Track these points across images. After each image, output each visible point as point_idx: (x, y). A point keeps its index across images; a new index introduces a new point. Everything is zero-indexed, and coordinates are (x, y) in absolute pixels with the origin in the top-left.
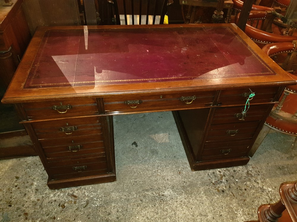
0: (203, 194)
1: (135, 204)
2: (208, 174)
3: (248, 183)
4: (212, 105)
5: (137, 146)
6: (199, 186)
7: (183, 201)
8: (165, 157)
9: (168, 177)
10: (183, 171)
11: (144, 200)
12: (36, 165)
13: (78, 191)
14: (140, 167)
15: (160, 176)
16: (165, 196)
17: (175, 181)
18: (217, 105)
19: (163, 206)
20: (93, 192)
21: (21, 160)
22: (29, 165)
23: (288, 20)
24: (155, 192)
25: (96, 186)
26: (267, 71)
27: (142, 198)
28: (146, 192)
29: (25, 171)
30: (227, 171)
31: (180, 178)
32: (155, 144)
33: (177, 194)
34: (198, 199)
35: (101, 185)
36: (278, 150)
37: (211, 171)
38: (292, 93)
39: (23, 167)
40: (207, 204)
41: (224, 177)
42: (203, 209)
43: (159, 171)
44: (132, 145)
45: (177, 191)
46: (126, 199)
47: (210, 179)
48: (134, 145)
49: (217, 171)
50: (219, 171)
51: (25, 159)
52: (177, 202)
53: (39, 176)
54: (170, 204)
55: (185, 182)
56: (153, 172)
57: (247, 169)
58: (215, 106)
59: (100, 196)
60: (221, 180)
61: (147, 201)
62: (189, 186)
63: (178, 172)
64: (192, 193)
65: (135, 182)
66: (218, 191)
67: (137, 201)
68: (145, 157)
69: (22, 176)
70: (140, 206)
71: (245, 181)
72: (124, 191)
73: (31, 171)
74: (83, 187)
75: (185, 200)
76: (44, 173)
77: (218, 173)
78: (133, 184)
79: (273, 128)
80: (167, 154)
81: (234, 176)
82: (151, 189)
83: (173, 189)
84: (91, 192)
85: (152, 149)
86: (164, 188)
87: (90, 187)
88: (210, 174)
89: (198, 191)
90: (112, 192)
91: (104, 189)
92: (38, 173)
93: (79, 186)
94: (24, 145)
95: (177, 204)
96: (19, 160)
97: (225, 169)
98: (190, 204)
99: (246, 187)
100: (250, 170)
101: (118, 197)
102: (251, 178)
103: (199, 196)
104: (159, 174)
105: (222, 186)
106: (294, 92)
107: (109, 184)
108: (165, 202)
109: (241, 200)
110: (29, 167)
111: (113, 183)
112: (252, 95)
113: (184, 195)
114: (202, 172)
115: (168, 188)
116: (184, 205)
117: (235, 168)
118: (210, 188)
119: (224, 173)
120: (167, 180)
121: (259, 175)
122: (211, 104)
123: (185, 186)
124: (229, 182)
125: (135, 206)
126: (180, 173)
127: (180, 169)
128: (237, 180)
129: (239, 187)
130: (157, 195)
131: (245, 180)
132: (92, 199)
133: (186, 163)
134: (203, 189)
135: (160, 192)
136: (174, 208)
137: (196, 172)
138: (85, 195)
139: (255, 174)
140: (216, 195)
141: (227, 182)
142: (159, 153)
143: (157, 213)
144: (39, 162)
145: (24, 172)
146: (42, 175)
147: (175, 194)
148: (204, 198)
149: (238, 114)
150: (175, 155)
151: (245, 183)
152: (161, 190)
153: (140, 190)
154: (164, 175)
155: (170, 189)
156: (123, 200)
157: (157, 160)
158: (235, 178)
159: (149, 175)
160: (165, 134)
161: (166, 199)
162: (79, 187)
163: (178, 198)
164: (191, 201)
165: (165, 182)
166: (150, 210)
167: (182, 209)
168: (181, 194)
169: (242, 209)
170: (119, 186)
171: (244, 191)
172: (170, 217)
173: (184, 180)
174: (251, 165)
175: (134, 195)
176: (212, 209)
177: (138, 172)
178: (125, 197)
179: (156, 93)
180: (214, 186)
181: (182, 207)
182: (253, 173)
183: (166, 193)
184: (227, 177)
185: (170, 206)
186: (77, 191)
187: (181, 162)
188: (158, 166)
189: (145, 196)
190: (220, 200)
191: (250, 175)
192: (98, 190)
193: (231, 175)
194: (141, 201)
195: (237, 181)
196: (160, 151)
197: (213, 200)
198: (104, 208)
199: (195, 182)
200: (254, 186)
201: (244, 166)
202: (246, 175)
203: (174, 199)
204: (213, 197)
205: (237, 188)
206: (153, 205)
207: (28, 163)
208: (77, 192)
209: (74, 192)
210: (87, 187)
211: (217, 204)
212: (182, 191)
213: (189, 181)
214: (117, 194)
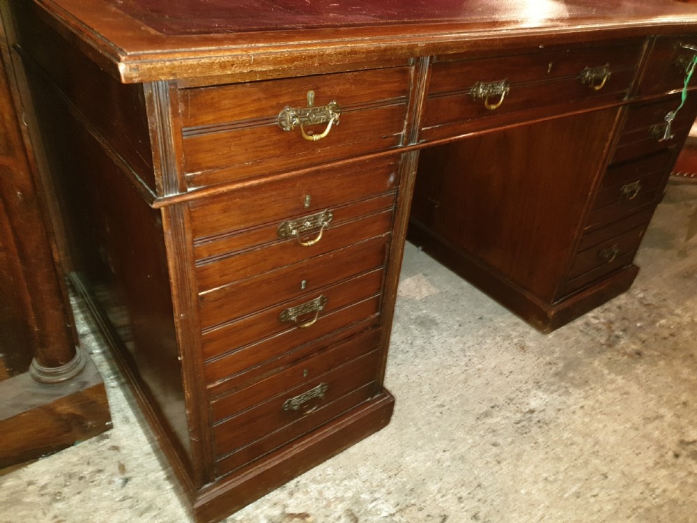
0: (609, 374)
1: (487, 462)
2: (580, 331)
6: (586, 360)
7: (586, 407)
8: (460, 326)
9: (507, 367)
10: (527, 343)
11: (500, 440)
13: (297, 498)
14: (420, 367)
15: (486, 370)
16: (540, 412)
17: (528, 369)
19: (553, 435)
20: (345, 479)
22: (50, 490)
24: (510, 411)
25: (341, 459)
27: (490, 438)
28: (488, 421)
30: (606, 312)
31: (534, 359)
32: (413, 306)
33: (560, 396)
34: (609, 388)
35: (355, 450)
37: (579, 323)
39: (32, 504)
41: (612, 326)
42: (641, 406)
43: (475, 360)
45: (553, 388)
46: (454, 459)
47: (592, 340)
49: (589, 318)
50: (596, 318)
51: (20, 478)
52: (574, 413)
54: (565, 424)
55: (550, 363)
56: (464, 368)
57: (634, 297)
59: (374, 483)
60: (614, 334)
61: (509, 440)
62: (566, 368)
63: (518, 348)
64: (587, 381)
65: (439, 406)
66: (630, 356)
67: (485, 451)
70: (505, 459)
71: (655, 321)
72: (431, 440)
73: (70, 506)
75: (588, 402)
77: (595, 321)
78: (440, 415)
80: (458, 319)
81: (626, 317)
82: (493, 407)
83: (540, 387)
84: (342, 481)
85: (412, 317)
86: (520, 394)
87: (326, 469)
88: (582, 329)
89: (595, 373)
90: (402, 455)
91: (371, 458)
92: (105, 504)
93: (291, 478)
95: (580, 417)
97: (601, 309)
98: (603, 405)
99: (667, 331)
101: (428, 464)
102: (658, 312)
103: (605, 381)
104: (480, 366)
105: (627, 345)
108: (551, 426)
109: (685, 358)
110: (57, 497)
111: (385, 432)
114: (564, 330)
115: (528, 391)
116: (597, 414)
117: (616, 301)
118: (610, 357)
119: (605, 318)
120: (510, 373)
123: (559, 373)
124: (629, 332)
125: (490, 465)
126: (523, 347)
127: (515, 341)
128: (639, 324)
129: (656, 335)
130: (519, 415)
131: (652, 318)
132: (357, 501)
133: (517, 324)
134: (599, 364)
135: (518, 405)
136: (583, 430)
137: (554, 333)
138: (327, 499)
139: (657, 302)
140: (633, 365)
141: (626, 333)
142: (438, 321)
143: (559, 459)
144: (85, 467)
147: (554, 396)
148: (619, 380)
149: (656, 126)
150: (477, 314)
151: (658, 325)
152: (519, 401)
153: (471, 421)
154: (493, 364)
155: (535, 392)
156: (449, 464)
157: (448, 339)
158: (632, 320)
159: (460, 379)
160: (415, 278)
161: (547, 418)
162: (291, 485)
163: (569, 402)
164: (600, 398)
165: (508, 379)
166: (534, 458)
167: (601, 425)
168: (568, 393)
170: (406, 433)
171: (672, 339)
172: (596, 453)
173: (544, 360)
175: (465, 440)
176: (655, 397)
177: (429, 381)
178: (447, 454)
180: (612, 349)
181: (597, 420)
182: (651, 301)
183: (534, 403)
184: (618, 324)
185: (571, 429)
186: (291, 498)
188: (463, 351)
189: (494, 432)
191: (651, 307)
192: (355, 466)
193: (620, 316)
194: (494, 445)
195: (640, 327)
196: (435, 315)
198: (415, 508)
199: (571, 355)
200: (679, 323)
202: (645, 310)
203: (564, 410)
204: (633, 372)
205: (656, 339)
206: (532, 444)
207: (42, 481)
208: (292, 501)
209: (285, 506)
210: (317, 471)
212: (563, 384)
213: (558, 358)
214: (421, 455)
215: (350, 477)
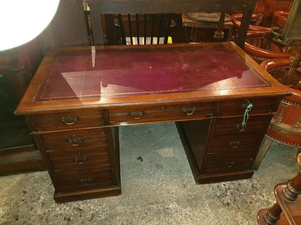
0: (207, 207)
1: (140, 217)
2: (213, 188)
3: (253, 196)
4: (212, 117)
5: (142, 161)
6: (204, 199)
7: (188, 214)
8: (170, 171)
9: (173, 191)
10: (188, 185)
11: (149, 213)
12: (44, 180)
13: (84, 205)
14: (145, 181)
15: (165, 189)
16: (170, 209)
17: (180, 194)
18: (217, 116)
19: (167, 218)
20: (98, 205)
21: (28, 175)
22: (36, 180)
23: (285, 38)
24: (160, 206)
25: (101, 199)
26: (263, 83)
27: (147, 211)
28: (151, 206)
29: (33, 186)
30: (232, 184)
31: (185, 192)
32: (160, 159)
33: (182, 207)
34: (203, 212)
35: (107, 199)
36: (283, 163)
37: (216, 185)
38: (290, 104)
39: (31, 182)
40: (212, 217)
41: (229, 190)
42: (208, 222)
43: (164, 185)
44: (137, 160)
45: (182, 204)
46: (131, 212)
47: (214, 193)
48: (139, 160)
49: (222, 184)
50: (224, 185)
51: (32, 174)
52: (181, 215)
53: (45, 190)
54: (175, 217)
55: (189, 195)
56: (158, 186)
57: (251, 182)
58: (215, 117)
59: (105, 210)
60: (226, 194)
61: (152, 214)
62: (194, 199)
63: (183, 186)
64: (197, 206)
65: (140, 195)
66: (223, 204)
67: (142, 214)
68: (150, 171)
69: (29, 190)
70: (145, 219)
71: (250, 195)
72: (129, 204)
73: (38, 185)
74: (88, 201)
75: (190, 213)
76: (51, 188)
77: (223, 186)
78: (138, 198)
79: (275, 140)
80: (172, 169)
81: (239, 189)
82: (156, 202)
83: (178, 202)
84: (97, 205)
85: (157, 163)
86: (169, 201)
87: (96, 201)
88: (214, 187)
89: (203, 204)
90: (117, 205)
91: (109, 202)
92: (45, 188)
93: (85, 199)
94: (32, 159)
95: (182, 217)
96: (27, 175)
97: (230, 182)
98: (195, 216)
99: (251, 200)
100: (255, 184)
101: (123, 211)
102: (256, 191)
103: (204, 209)
104: (164, 188)
105: (227, 200)
106: (291, 103)
107: (114, 197)
108: (170, 215)
109: (246, 213)
110: (37, 182)
111: (118, 197)
112: (250, 106)
113: (189, 209)
114: (206, 186)
115: (173, 201)
116: (189, 218)
117: (240, 182)
118: (215, 201)
119: (229, 186)
120: (172, 193)
121: (264, 188)
122: (211, 115)
123: (190, 199)
124: (234, 195)
125: (139, 219)
126: (185, 186)
127: (185, 183)
128: (242, 193)
129: (244, 200)
130: (162, 208)
131: (250, 193)
132: (97, 212)
133: (191, 177)
134: (207, 202)
135: (165, 205)
136: (179, 221)
137: (201, 185)
138: (91, 208)
139: (260, 187)
140: (221, 207)
141: (232, 195)
142: (164, 167)
144: (46, 177)
145: (31, 187)
146: (49, 190)
147: (180, 207)
148: (209, 210)
149: (238, 125)
150: (180, 169)
151: (250, 196)
152: (166, 204)
153: (145, 204)
154: (169, 188)
155: (175, 203)
156: (128, 213)
157: (162, 175)
158: (240, 191)
159: (154, 189)
160: (170, 149)
161: (171, 212)
162: (85, 201)
163: (183, 211)
164: (196, 214)
165: (169, 195)
166: (154, 223)
167: (187, 222)
168: (186, 208)
169: (247, 222)
170: (124, 200)
171: (249, 204)
173: (188, 193)
174: (256, 178)
175: (139, 208)
176: (217, 221)
177: (143, 186)
178: (130, 210)
179: (158, 104)
180: (219, 199)
181: (187, 220)
182: (258, 186)
183: (171, 206)
184: (232, 190)
185: (175, 219)
186: (82, 204)
187: (186, 176)
188: (163, 180)
189: (149, 210)
190: (225, 213)
191: (255, 188)
192: (103, 203)
193: (236, 188)
194: (146, 214)
195: (242, 195)
196: (165, 165)
197: (218, 213)
198: (110, 221)
199: (200, 195)
200: (259, 199)
201: (249, 180)
202: (251, 189)
203: (179, 212)
204: (218, 210)
205: (242, 201)
206: (158, 218)
207: (36, 177)
208: (82, 206)
209: (80, 206)
210: (92, 200)
211: (222, 217)
212: (187, 204)
213: (194, 195)
214: (122, 208)
215: (99, 206)
